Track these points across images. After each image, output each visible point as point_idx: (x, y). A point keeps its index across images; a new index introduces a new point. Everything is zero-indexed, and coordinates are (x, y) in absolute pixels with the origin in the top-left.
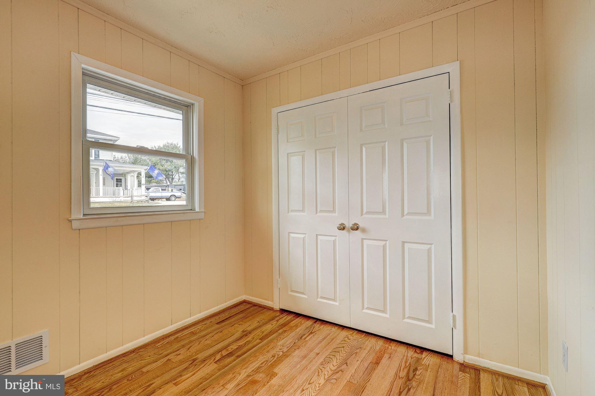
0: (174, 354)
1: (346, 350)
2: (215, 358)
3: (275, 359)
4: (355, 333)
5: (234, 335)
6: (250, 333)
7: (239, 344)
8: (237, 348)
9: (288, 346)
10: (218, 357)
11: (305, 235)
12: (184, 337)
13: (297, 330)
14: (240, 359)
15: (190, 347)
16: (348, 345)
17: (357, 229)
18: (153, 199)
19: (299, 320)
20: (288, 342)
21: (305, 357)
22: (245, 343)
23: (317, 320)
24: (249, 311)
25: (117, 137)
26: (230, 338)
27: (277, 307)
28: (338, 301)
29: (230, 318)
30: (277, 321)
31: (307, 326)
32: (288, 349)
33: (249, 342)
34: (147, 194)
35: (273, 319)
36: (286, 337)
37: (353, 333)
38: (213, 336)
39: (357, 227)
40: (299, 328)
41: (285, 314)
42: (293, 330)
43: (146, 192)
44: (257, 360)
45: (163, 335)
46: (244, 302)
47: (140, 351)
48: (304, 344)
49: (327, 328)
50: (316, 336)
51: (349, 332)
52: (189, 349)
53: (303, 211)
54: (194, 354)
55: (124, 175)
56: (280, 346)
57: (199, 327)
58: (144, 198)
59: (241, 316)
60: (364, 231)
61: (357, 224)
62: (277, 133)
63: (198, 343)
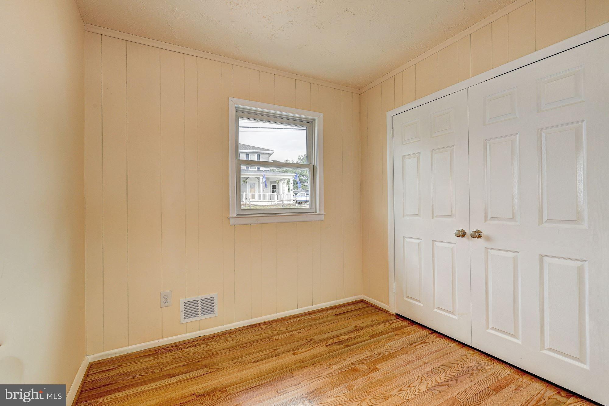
0: (296, 331)
1: (460, 368)
2: (327, 343)
3: (380, 356)
4: (477, 354)
5: (347, 328)
6: (361, 329)
7: (349, 336)
8: (347, 339)
9: (396, 348)
10: (330, 342)
11: (420, 241)
12: (306, 321)
13: (409, 337)
14: (347, 348)
15: (309, 329)
16: (465, 364)
17: (480, 236)
18: (299, 203)
19: (413, 328)
20: (397, 345)
21: (410, 363)
22: (356, 337)
23: (433, 332)
24: (364, 310)
25: (271, 150)
26: (343, 329)
27: (393, 311)
28: (457, 315)
29: (347, 313)
30: (391, 324)
31: (422, 335)
32: (394, 351)
33: (359, 337)
34: (294, 198)
35: (387, 321)
36: (396, 340)
37: (474, 354)
38: (329, 325)
39: (480, 234)
40: (412, 335)
41: (399, 320)
42: (404, 336)
43: (293, 197)
44: (363, 353)
45: (291, 316)
46: (362, 301)
47: (274, 323)
48: (413, 351)
49: (443, 342)
50: (428, 347)
51: (470, 351)
52: (308, 330)
53: (417, 215)
54: (312, 335)
55: (278, 182)
56: (388, 347)
57: (319, 315)
58: (292, 202)
59: (358, 312)
60: (488, 239)
61: (481, 232)
62: (391, 137)
63: (316, 327)
